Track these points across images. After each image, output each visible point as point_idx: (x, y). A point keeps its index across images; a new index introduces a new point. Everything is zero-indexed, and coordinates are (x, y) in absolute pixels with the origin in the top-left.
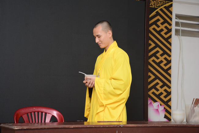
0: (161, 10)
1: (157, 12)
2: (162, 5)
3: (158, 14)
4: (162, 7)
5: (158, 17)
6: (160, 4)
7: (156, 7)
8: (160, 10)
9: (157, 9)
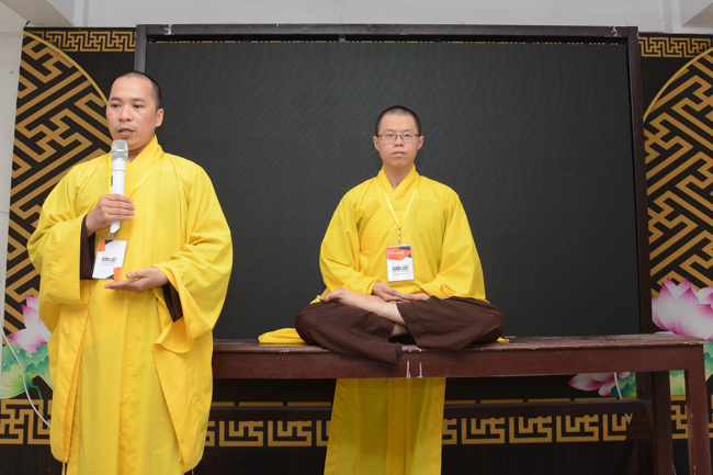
0: (702, 61)
1: (692, 68)
2: (703, 50)
3: (693, 71)
4: (702, 55)
5: (696, 79)
6: (697, 48)
7: (686, 56)
8: (699, 61)
9: (690, 59)
